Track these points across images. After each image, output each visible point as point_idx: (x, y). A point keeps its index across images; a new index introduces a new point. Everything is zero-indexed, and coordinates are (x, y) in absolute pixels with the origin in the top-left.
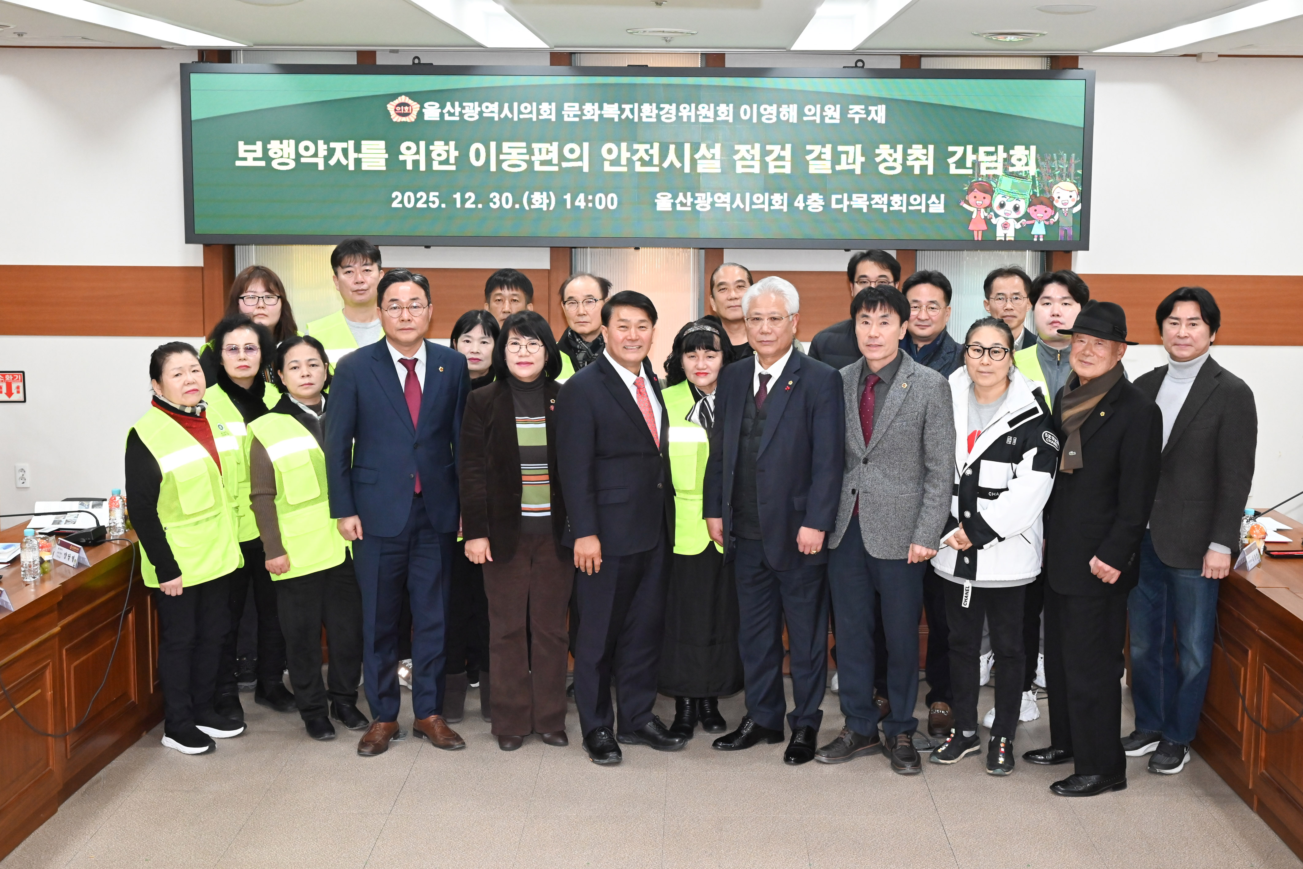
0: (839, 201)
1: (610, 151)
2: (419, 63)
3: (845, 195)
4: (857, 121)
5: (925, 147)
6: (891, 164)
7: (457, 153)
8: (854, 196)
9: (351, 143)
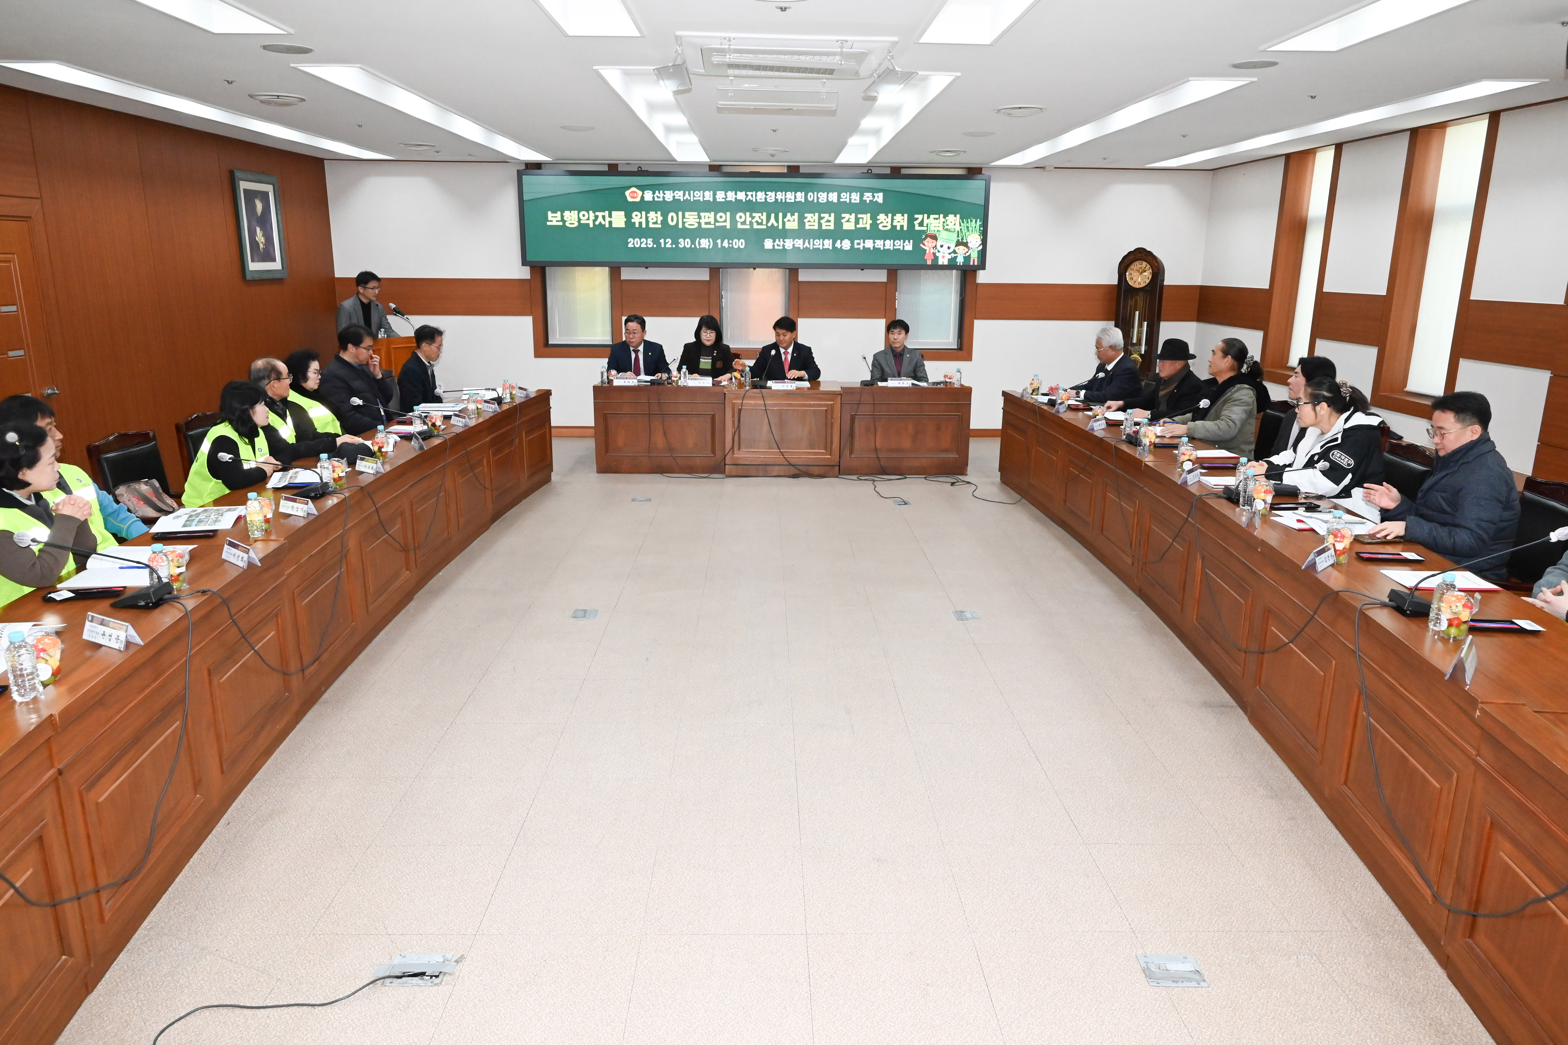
0: (859, 244)
1: (741, 217)
2: (641, 170)
3: (862, 240)
4: (868, 202)
5: (903, 215)
6: (885, 224)
7: (662, 218)
8: (866, 241)
9: (607, 212)
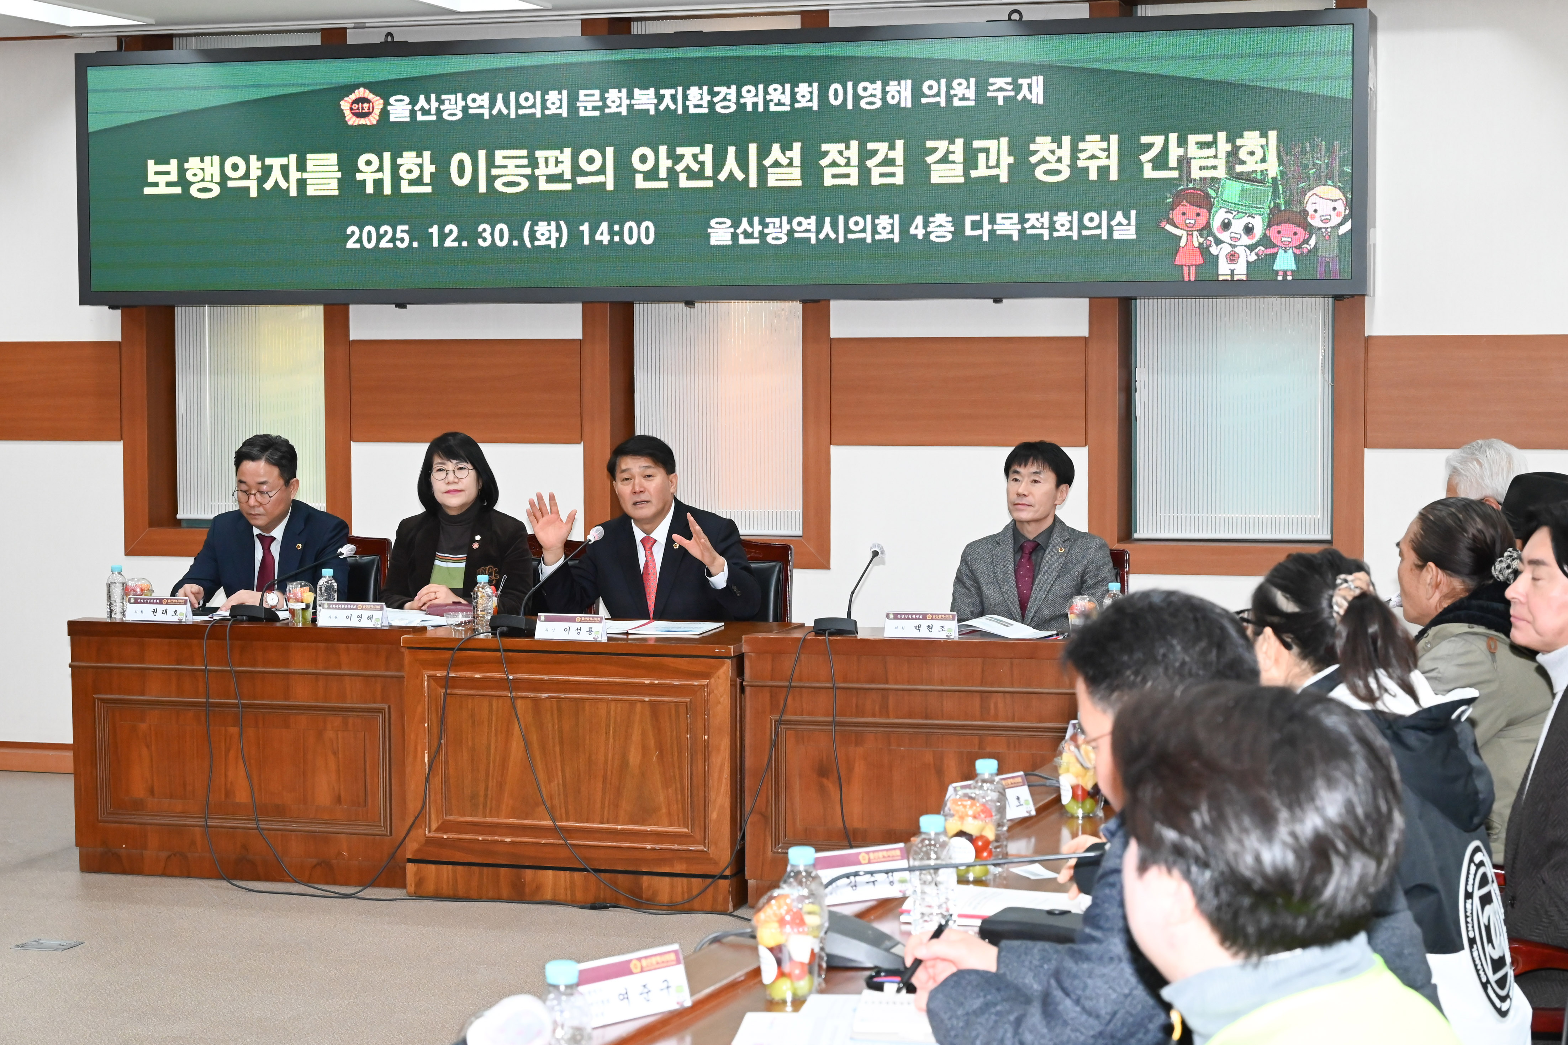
0: (977, 225)
1: (643, 159)
2: (393, 42)
3: (986, 216)
4: (1001, 102)
5: (1105, 138)
6: (1053, 166)
7: (433, 168)
8: (999, 216)
9: (293, 157)
